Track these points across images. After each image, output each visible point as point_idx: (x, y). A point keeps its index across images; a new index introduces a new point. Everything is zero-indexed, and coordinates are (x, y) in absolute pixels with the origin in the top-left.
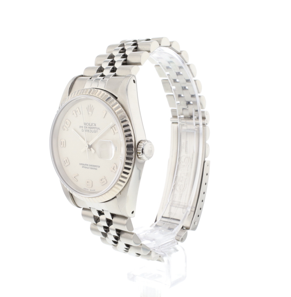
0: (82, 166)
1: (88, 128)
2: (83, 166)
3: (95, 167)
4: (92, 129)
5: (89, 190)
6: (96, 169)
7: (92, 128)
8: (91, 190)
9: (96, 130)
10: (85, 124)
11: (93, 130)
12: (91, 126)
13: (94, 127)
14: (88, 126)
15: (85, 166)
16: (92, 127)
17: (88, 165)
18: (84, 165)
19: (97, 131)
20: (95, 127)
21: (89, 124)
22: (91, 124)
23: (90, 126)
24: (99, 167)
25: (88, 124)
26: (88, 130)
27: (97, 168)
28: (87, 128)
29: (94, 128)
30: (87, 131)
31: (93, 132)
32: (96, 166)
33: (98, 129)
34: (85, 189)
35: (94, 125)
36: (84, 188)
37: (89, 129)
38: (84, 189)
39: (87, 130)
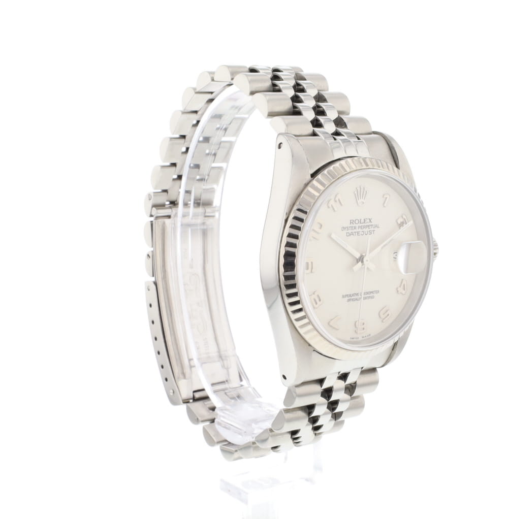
0: (347, 298)
1: (357, 228)
2: (350, 298)
3: (372, 295)
4: (364, 230)
5: (360, 339)
6: (372, 297)
7: (365, 227)
8: (363, 337)
9: (372, 229)
10: (352, 222)
11: (366, 230)
12: (363, 225)
13: (368, 224)
14: (357, 226)
15: (352, 298)
16: (366, 224)
17: (358, 294)
18: (350, 296)
19: (374, 231)
20: (370, 224)
21: (360, 222)
22: (362, 221)
23: (361, 225)
24: (378, 291)
25: (357, 222)
26: (358, 233)
27: (375, 295)
28: (355, 228)
29: (369, 226)
30: (356, 234)
31: (366, 233)
32: (372, 292)
33: (377, 226)
34: (353, 338)
35: (368, 221)
36: (351, 338)
37: (360, 230)
38: (352, 340)
39: (355, 232)
